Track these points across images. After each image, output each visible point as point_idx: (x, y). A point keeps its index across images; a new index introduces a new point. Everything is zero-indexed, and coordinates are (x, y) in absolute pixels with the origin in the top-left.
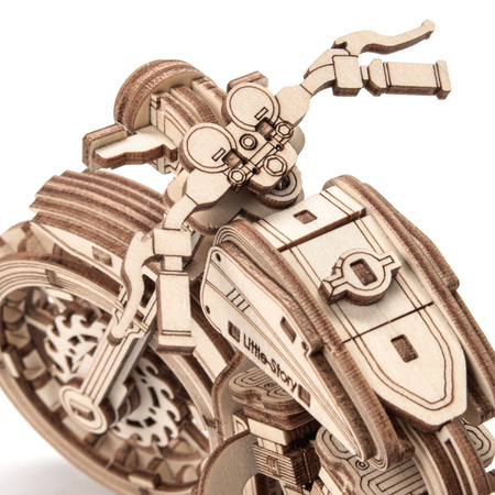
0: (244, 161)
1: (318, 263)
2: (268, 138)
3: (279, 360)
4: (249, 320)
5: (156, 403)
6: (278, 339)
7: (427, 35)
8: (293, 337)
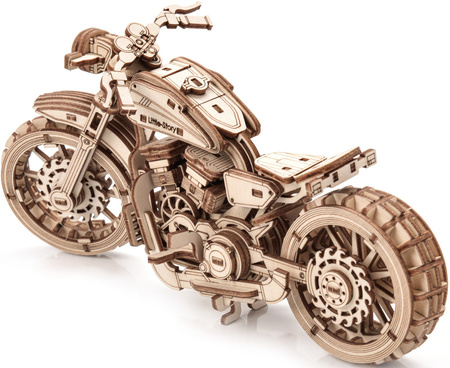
0: (140, 49)
1: (177, 81)
2: (147, 41)
3: (167, 121)
4: (151, 109)
5: (93, 195)
6: (166, 111)
7: (199, 8)
8: (173, 106)
